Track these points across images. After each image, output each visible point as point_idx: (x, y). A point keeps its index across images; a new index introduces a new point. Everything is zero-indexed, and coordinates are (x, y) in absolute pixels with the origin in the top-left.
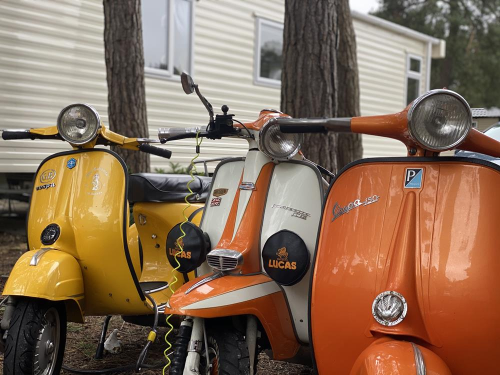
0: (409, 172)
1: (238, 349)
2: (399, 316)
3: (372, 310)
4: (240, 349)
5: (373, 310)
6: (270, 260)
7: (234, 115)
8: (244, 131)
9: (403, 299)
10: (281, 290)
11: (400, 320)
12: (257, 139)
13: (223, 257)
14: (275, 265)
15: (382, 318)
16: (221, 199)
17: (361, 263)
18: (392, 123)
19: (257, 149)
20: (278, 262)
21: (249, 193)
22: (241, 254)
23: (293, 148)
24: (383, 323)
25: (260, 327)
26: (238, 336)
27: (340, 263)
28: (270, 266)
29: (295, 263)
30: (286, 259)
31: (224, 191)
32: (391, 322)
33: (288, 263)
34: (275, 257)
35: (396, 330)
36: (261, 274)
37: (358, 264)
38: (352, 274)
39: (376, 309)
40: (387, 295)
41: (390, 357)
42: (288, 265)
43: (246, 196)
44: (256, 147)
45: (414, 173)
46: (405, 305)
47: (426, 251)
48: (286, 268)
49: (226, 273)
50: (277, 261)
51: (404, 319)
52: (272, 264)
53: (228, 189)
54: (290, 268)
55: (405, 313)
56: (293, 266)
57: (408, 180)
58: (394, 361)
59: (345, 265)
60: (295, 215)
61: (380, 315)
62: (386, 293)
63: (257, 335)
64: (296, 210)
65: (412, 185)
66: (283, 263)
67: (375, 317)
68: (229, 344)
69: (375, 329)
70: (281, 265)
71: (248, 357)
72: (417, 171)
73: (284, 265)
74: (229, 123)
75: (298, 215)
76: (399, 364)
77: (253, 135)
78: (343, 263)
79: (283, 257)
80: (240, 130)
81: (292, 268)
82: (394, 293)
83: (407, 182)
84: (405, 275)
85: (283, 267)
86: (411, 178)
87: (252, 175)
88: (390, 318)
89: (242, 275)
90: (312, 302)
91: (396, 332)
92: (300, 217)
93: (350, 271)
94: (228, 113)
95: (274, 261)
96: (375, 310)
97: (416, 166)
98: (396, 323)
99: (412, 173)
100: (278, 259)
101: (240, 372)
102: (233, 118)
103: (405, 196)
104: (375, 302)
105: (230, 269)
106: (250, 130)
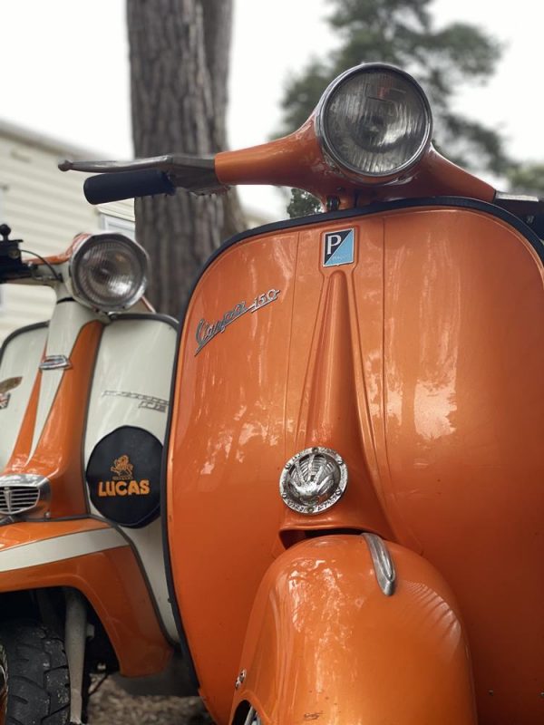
0: (330, 238)
1: (43, 654)
2: (331, 491)
3: (279, 488)
4: (47, 653)
5: (282, 490)
6: (101, 484)
7: (21, 241)
8: (43, 268)
9: (339, 459)
10: (127, 544)
11: (335, 499)
12: (68, 282)
13: (12, 488)
14: (111, 490)
15: (299, 499)
16: (9, 396)
17: (257, 434)
18: (291, 151)
19: (70, 299)
20: (116, 482)
21: (59, 373)
22: (45, 480)
23: (133, 287)
24: (303, 509)
25: (92, 617)
26: (45, 632)
27: (218, 446)
28: (101, 493)
29: (147, 482)
30: (130, 477)
31: (15, 382)
32: (317, 504)
33: (133, 483)
34: (110, 476)
35: (330, 519)
36: (89, 518)
37: (252, 437)
38: (241, 461)
39: (288, 486)
40: (307, 456)
41: (320, 564)
42: (134, 488)
43: (53, 380)
44: (68, 296)
45: (339, 238)
46: (344, 468)
47: (374, 370)
48: (130, 493)
49: (20, 518)
50: (113, 483)
51: (343, 495)
52: (104, 489)
53: (21, 378)
54: (138, 493)
55: (343, 485)
56: (141, 488)
57: (329, 252)
58: (327, 570)
59: (228, 449)
60: (144, 404)
61: (296, 495)
62: (304, 454)
63: (86, 630)
64: (145, 397)
65: (336, 260)
66: (125, 484)
67: (286, 501)
68: (28, 646)
69: (288, 524)
70: (122, 488)
71: (66, 667)
72: (344, 235)
73: (127, 488)
74: (15, 253)
75: (150, 406)
76: (339, 576)
77: (61, 275)
78: (223, 447)
79: (123, 473)
80: (35, 266)
81: (143, 492)
82: (321, 450)
83: (327, 257)
84: (339, 418)
85: (124, 493)
86: (334, 249)
87: (63, 342)
88: (316, 498)
89: (49, 520)
90: (169, 514)
91: (330, 521)
92: (154, 409)
93: (238, 456)
94: (11, 237)
95: (108, 483)
96: (285, 488)
97: (341, 227)
98: (328, 505)
99: (334, 240)
100: (114, 478)
101: (49, 694)
102: (21, 246)
103: (326, 281)
104: (285, 471)
105: (25, 509)
106: (54, 267)
